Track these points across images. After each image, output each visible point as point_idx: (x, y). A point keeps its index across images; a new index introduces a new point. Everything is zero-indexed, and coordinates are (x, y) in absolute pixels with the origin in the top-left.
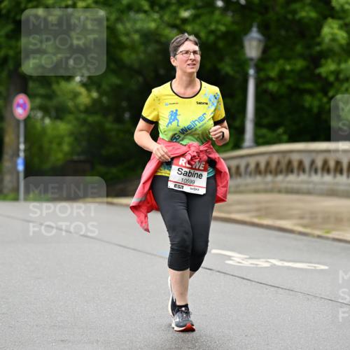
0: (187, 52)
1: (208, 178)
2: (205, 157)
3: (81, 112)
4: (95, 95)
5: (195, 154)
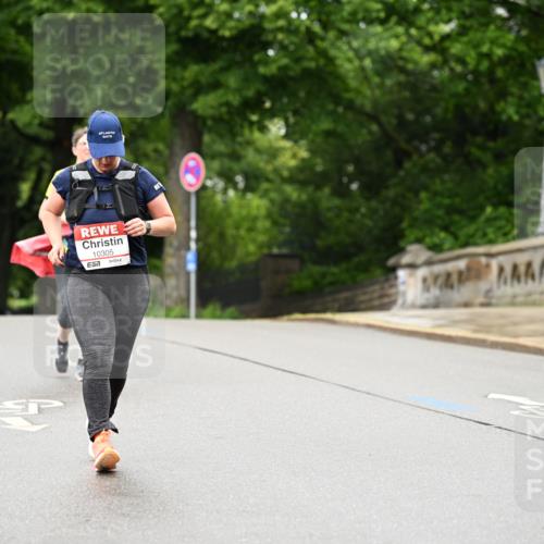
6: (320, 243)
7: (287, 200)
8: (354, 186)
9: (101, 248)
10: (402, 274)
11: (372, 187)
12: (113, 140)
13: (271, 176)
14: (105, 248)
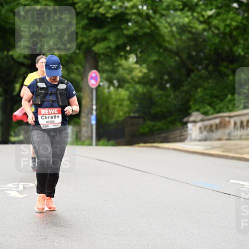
3: (136, 82)
6: (152, 111)
7: (137, 92)
8: (168, 85)
9: (49, 120)
10: (190, 125)
11: (176, 86)
12: (57, 69)
13: (130, 81)
14: (51, 120)
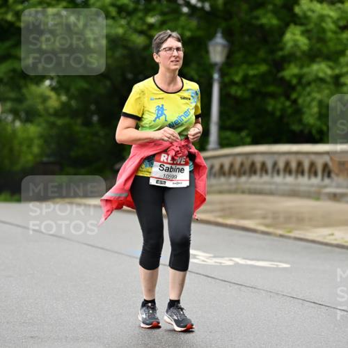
0: (170, 49)
1: (190, 172)
2: (186, 152)
3: (50, 115)
4: (64, 98)
5: (178, 149)
6: (73, 154)
13: (43, 113)
